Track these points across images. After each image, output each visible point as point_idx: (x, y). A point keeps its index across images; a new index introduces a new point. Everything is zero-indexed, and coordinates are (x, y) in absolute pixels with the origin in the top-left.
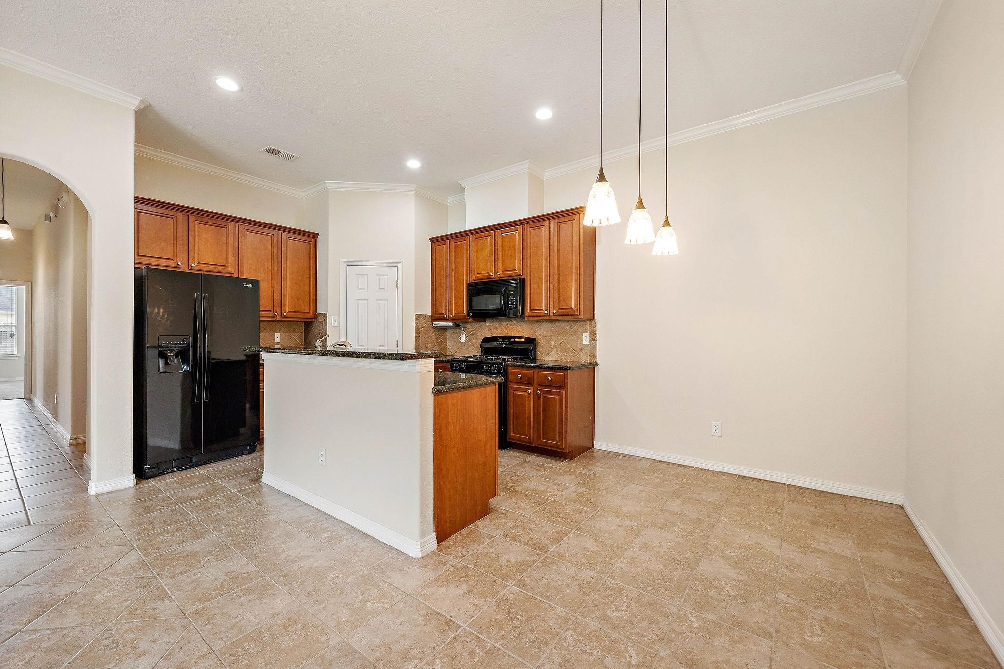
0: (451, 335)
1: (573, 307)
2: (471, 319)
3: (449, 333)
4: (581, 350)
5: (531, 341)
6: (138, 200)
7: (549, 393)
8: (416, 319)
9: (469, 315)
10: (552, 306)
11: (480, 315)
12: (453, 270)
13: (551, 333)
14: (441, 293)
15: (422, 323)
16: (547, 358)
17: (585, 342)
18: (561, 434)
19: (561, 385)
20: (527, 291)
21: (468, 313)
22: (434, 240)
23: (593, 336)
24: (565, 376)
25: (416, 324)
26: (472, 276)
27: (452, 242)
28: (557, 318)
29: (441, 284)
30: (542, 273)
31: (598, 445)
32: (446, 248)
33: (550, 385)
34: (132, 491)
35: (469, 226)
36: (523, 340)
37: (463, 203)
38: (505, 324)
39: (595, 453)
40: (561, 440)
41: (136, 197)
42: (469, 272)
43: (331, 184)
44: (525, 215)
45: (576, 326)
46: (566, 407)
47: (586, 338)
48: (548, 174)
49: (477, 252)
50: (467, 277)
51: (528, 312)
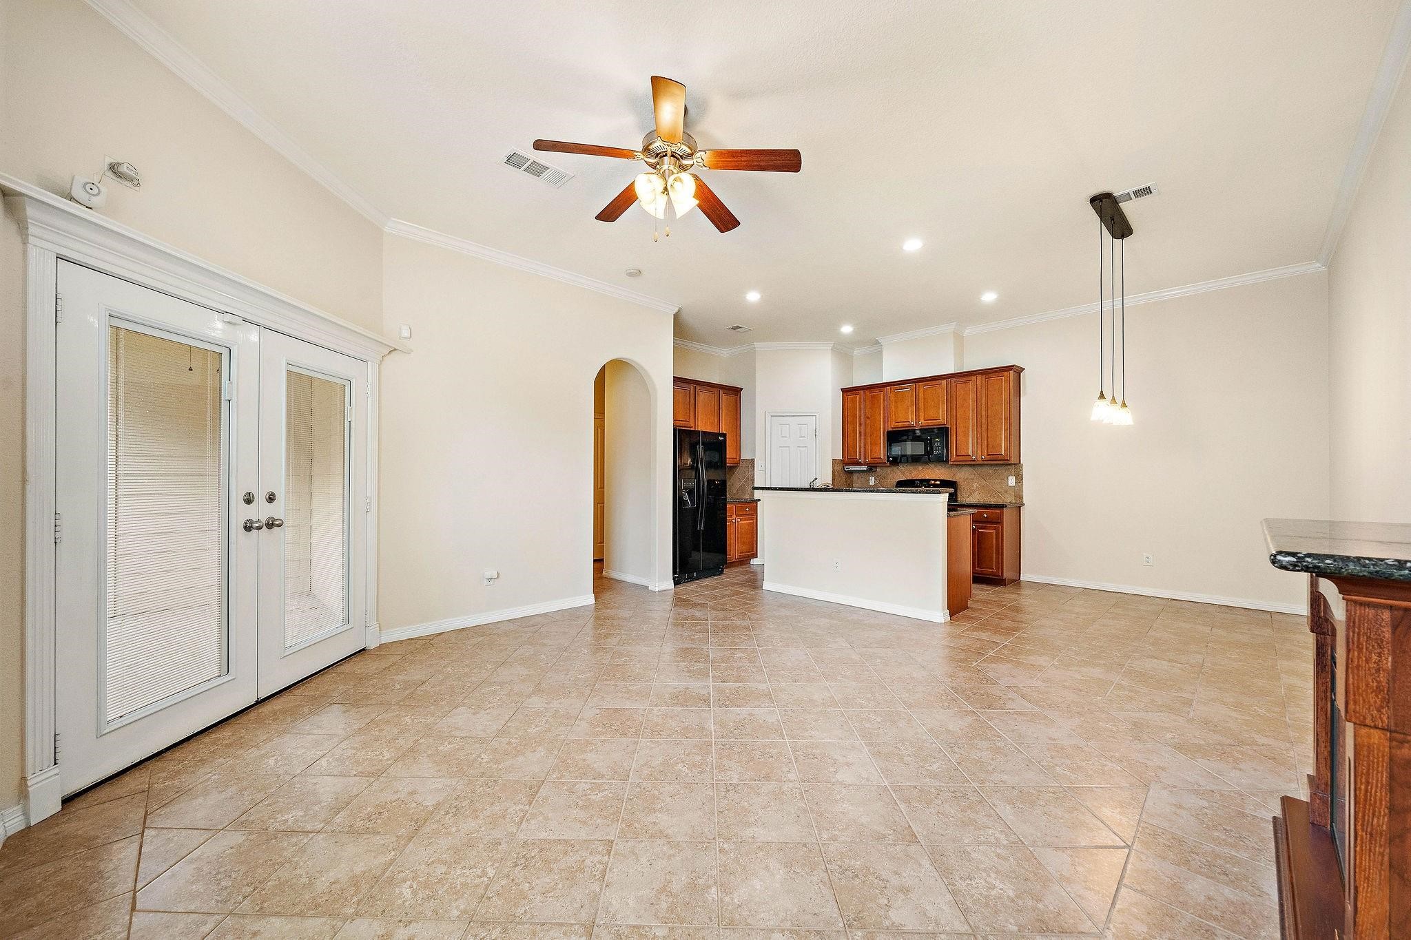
0: (858, 478)
1: (1003, 453)
2: (888, 464)
3: (855, 477)
4: (1006, 492)
5: (953, 483)
6: (676, 379)
7: (985, 528)
8: (833, 464)
9: (888, 460)
10: (979, 452)
11: (895, 461)
12: (868, 418)
13: (971, 477)
14: (855, 439)
15: (836, 468)
16: (968, 499)
17: (1009, 484)
18: (997, 563)
19: (998, 521)
20: (953, 438)
21: (888, 457)
22: (845, 391)
23: (1019, 479)
24: (1002, 513)
25: (833, 468)
26: (889, 424)
27: (868, 393)
28: (986, 463)
29: (854, 431)
30: (969, 423)
31: (1024, 577)
32: (860, 398)
33: (987, 521)
34: (670, 592)
35: (886, 379)
36: (938, 483)
37: (881, 357)
38: (920, 468)
39: (1022, 584)
40: (997, 568)
41: (675, 378)
42: (886, 421)
43: (758, 346)
44: (952, 371)
45: (1001, 470)
46: (1002, 540)
47: (1012, 481)
48: (967, 332)
49: (896, 402)
50: (884, 425)
51: (953, 457)
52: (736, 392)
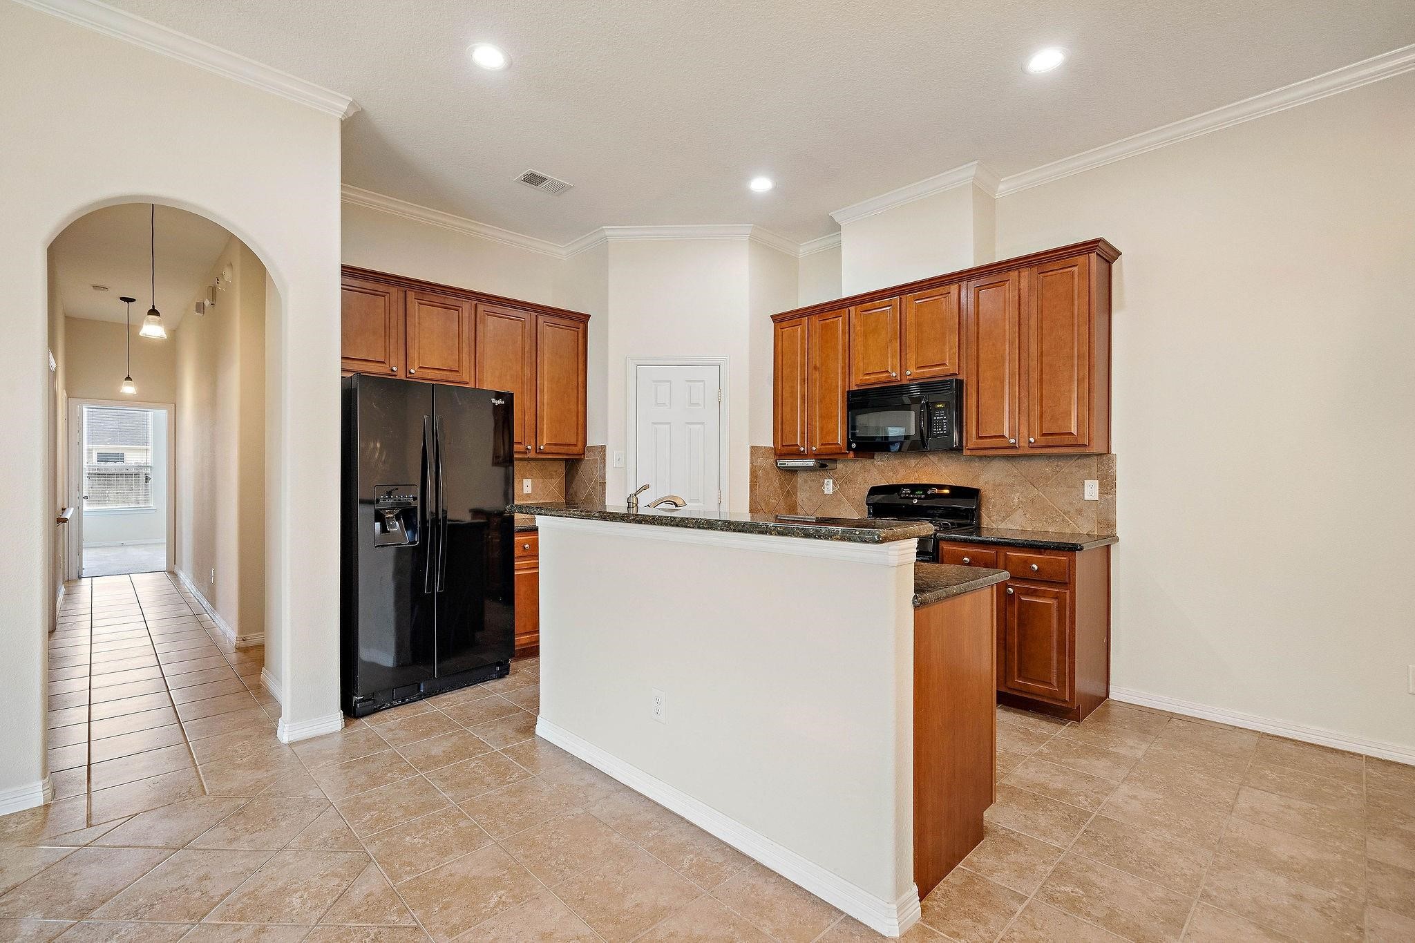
0: (806, 482)
1: (1074, 430)
2: (851, 455)
3: (801, 478)
4: (1079, 512)
5: (972, 494)
6: (347, 271)
7: (1034, 593)
8: (752, 454)
9: (849, 448)
10: (1024, 430)
11: (869, 447)
12: (816, 368)
13: (1011, 480)
14: (794, 408)
15: (760, 462)
16: (1002, 526)
17: (1087, 498)
18: (1061, 673)
19: (1064, 581)
20: (970, 402)
21: (849, 444)
22: (778, 319)
23: (1108, 485)
24: (1071, 565)
25: (752, 463)
26: (853, 378)
27: (815, 320)
28: (1037, 451)
29: (793, 394)
30: (1004, 369)
31: (1117, 693)
32: (803, 331)
33: (1038, 578)
34: (338, 739)
35: (849, 290)
36: (946, 491)
37: (838, 248)
38: (913, 462)
39: (1113, 710)
40: (1061, 684)
41: (343, 266)
42: (848, 369)
43: (613, 233)
44: (970, 264)
45: (1068, 467)
46: (1073, 622)
47: (1091, 490)
48: (1004, 188)
49: (865, 335)
50: (844, 380)
51: (972, 441)
52: (580, 321)
